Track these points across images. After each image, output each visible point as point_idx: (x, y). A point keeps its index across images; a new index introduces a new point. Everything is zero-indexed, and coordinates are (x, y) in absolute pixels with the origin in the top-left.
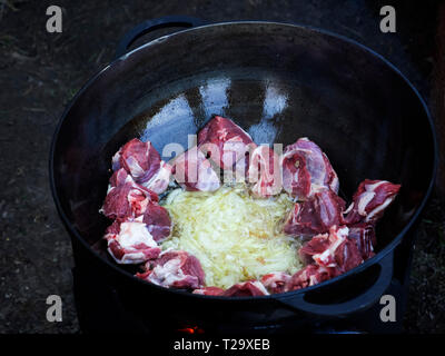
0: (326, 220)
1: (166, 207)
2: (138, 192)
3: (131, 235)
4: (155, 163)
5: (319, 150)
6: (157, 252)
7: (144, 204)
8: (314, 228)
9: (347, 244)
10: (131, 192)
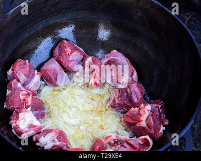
0: (136, 100)
1: (41, 98)
2: (25, 93)
3: (25, 121)
4: (32, 73)
5: (124, 57)
6: (41, 128)
7: (30, 99)
8: (129, 104)
9: (152, 115)
10: (21, 93)
